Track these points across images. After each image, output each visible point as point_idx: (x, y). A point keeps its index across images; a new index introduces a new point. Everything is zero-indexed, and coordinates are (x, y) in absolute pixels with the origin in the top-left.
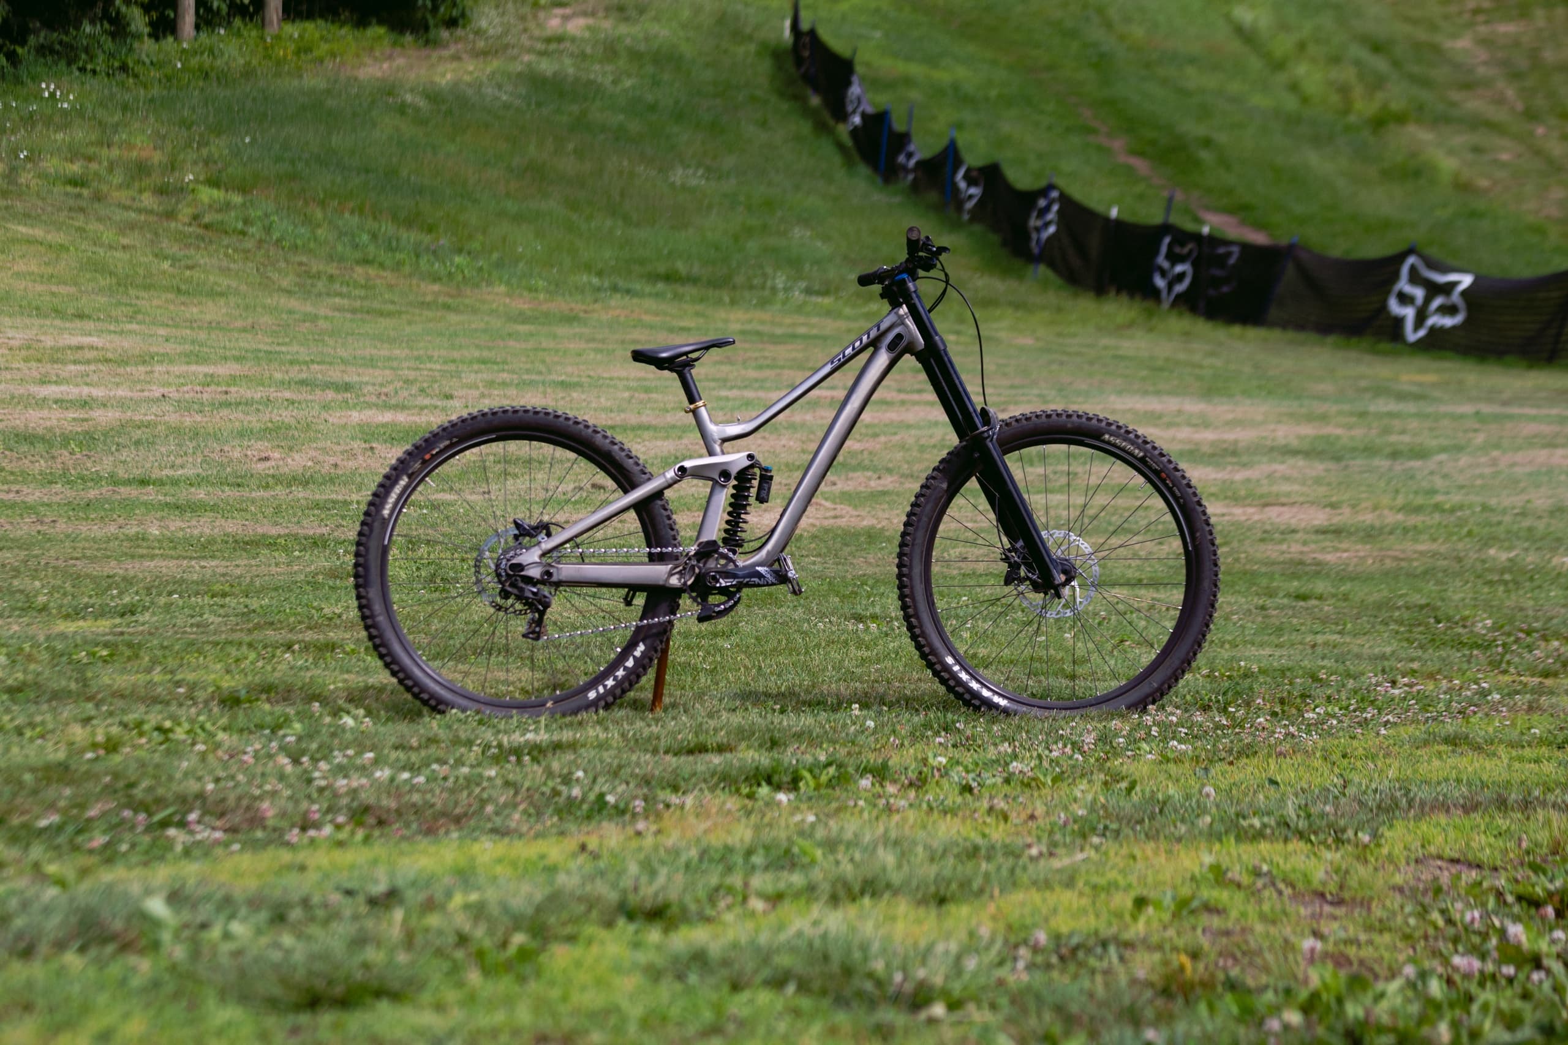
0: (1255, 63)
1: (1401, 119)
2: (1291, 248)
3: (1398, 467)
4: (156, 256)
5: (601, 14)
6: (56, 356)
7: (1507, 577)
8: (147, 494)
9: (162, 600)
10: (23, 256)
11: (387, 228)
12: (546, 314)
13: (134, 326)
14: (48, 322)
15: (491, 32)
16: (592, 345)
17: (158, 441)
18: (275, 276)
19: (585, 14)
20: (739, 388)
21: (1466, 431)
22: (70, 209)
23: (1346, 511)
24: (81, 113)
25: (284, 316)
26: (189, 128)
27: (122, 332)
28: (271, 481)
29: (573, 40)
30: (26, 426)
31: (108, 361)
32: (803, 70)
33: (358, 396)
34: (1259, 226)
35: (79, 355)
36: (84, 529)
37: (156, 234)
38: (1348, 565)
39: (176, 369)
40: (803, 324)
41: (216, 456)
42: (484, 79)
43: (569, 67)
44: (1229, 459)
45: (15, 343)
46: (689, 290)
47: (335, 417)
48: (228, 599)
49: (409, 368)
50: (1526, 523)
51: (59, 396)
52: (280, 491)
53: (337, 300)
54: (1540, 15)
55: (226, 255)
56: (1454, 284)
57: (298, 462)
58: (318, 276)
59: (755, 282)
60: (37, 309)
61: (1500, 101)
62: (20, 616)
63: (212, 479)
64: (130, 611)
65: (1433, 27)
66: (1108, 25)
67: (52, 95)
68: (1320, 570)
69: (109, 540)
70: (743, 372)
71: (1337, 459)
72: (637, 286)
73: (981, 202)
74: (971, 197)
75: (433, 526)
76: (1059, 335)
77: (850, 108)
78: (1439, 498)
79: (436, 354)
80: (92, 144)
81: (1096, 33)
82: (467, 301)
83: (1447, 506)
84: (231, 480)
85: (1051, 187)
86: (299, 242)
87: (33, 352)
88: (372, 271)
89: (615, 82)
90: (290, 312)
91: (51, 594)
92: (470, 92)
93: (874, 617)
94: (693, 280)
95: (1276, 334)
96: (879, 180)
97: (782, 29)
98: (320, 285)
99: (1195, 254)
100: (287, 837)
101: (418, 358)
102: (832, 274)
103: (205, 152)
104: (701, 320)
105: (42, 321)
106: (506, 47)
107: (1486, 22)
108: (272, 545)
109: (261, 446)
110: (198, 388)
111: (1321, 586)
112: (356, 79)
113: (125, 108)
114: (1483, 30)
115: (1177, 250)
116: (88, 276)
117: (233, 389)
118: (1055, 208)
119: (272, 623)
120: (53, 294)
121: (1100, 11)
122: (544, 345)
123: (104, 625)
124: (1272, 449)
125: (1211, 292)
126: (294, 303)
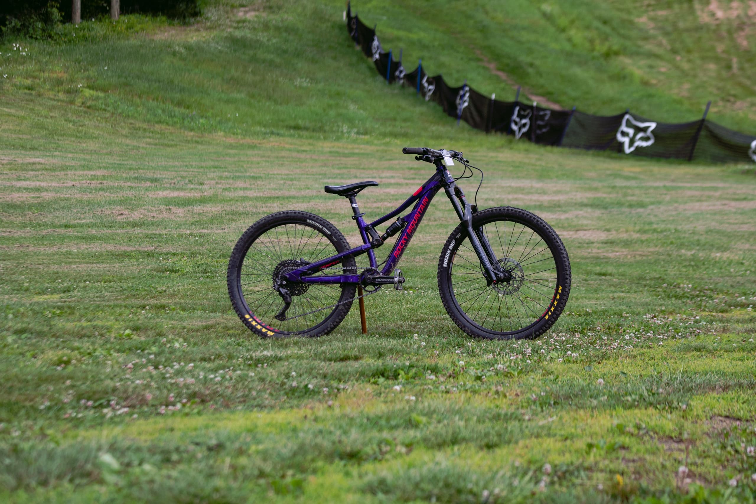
0: (552, 30)
1: (617, 54)
2: (573, 112)
3: (633, 212)
4: (66, 121)
5: (261, 10)
6: (24, 167)
7: (692, 263)
8: (70, 232)
9: (82, 284)
10: (6, 122)
11: (169, 106)
12: (242, 145)
13: (57, 153)
14: (19, 152)
15: (213, 18)
16: (264, 159)
17: (72, 207)
18: (120, 129)
19: (254, 10)
20: (333, 178)
21: (661, 195)
22: (27, 100)
23: (614, 232)
24: (31, 57)
25: (125, 147)
26: (79, 63)
27: (52, 156)
28: (125, 225)
29: (250, 22)
30: (12, 201)
31: (47, 169)
32: (352, 34)
33: (161, 185)
34: (556, 102)
35: (34, 167)
36: (42, 249)
37: (66, 111)
38: (619, 258)
39: (79, 173)
40: (357, 148)
41: (99, 213)
42: (210, 39)
43: (248, 34)
44: (557, 209)
45: (5, 162)
46: (305, 133)
47: (152, 195)
48: (112, 283)
49: (183, 171)
50: (696, 238)
51: (26, 186)
52: (129, 229)
53: (148, 140)
54: (676, 7)
55: (97, 120)
56: (647, 128)
57: (136, 216)
58: (139, 129)
59: (334, 129)
60: (14, 146)
61: (660, 45)
62: (17, 294)
63: (98, 224)
64: (67, 290)
65: (629, 12)
66: (487, 13)
67: (18, 49)
68: (607, 261)
69: (54, 255)
70: (333, 171)
71: (605, 208)
72: (282, 132)
73: (434, 93)
74: (430, 90)
75: (202, 245)
76: (470, 151)
77: (374, 51)
78: (655, 226)
79: (194, 164)
80: (35, 71)
81: (480, 16)
82: (206, 139)
83: (659, 230)
84: (107, 224)
85: (465, 85)
86: (130, 114)
87: (13, 166)
88: (163, 127)
89: (268, 40)
90: (127, 145)
91: (30, 282)
92: (205, 45)
93: (411, 288)
94: (307, 129)
95: (566, 150)
96: (387, 82)
97: (342, 16)
98: (140, 133)
99: (530, 115)
100: (159, 410)
101: (186, 166)
102: (368, 125)
103: (87, 73)
104: (311, 147)
105: (16, 151)
106: (220, 25)
107: (653, 10)
108: (129, 256)
109: (118, 209)
110: (89, 182)
111: (610, 269)
112: (153, 40)
113: (50, 54)
114: (652, 14)
115: (522, 113)
116: (36, 130)
117: (105, 182)
118: (468, 95)
119: (134, 295)
120: (20, 139)
121: (483, 6)
122: (242, 159)
123: (56, 297)
124: (576, 204)
125: (538, 132)
126: (128, 141)
